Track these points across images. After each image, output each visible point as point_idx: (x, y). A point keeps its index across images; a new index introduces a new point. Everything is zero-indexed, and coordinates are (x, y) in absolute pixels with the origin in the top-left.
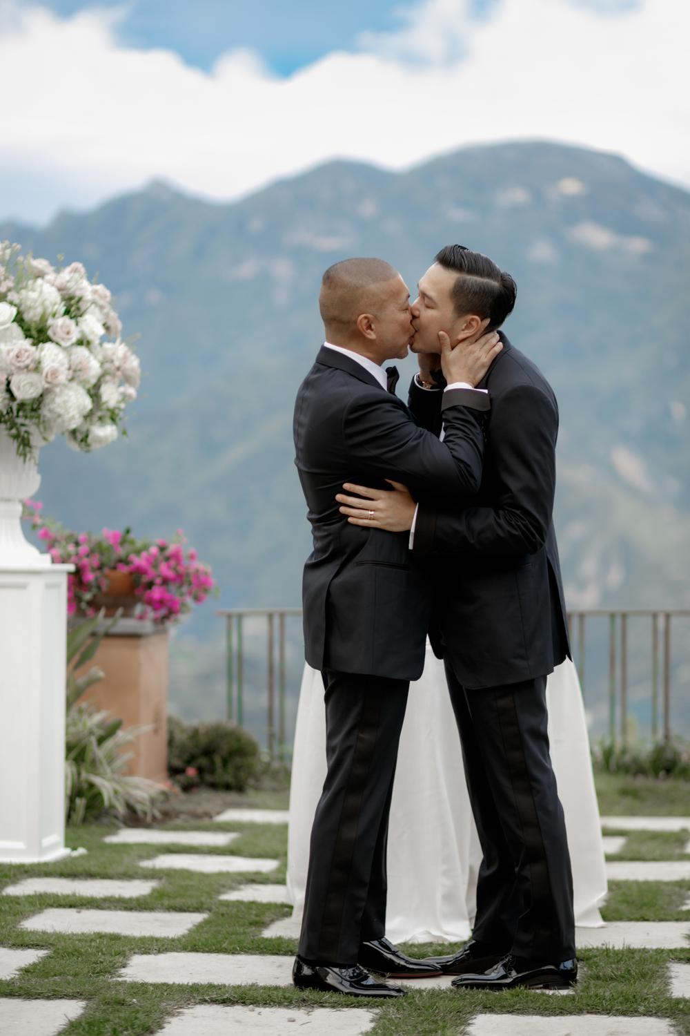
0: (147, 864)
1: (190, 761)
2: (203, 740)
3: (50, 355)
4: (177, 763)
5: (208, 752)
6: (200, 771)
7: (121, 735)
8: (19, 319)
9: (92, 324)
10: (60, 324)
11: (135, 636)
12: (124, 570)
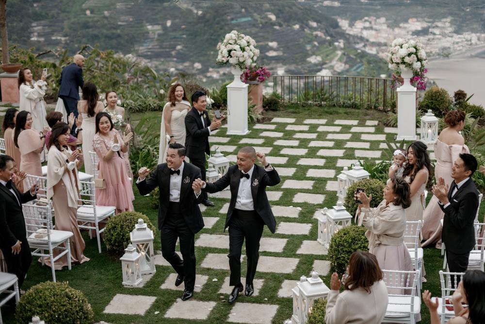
0: (261, 135)
1: (267, 105)
2: (269, 102)
3: (245, 54)
4: (265, 105)
5: (270, 103)
6: (269, 107)
7: (256, 107)
8: (240, 48)
9: (252, 47)
10: (247, 48)
11: (257, 85)
12: (255, 73)
